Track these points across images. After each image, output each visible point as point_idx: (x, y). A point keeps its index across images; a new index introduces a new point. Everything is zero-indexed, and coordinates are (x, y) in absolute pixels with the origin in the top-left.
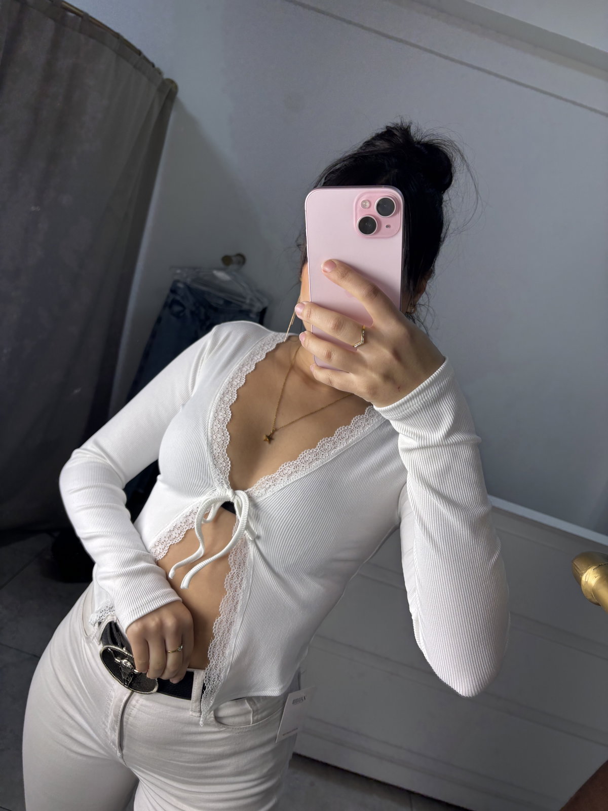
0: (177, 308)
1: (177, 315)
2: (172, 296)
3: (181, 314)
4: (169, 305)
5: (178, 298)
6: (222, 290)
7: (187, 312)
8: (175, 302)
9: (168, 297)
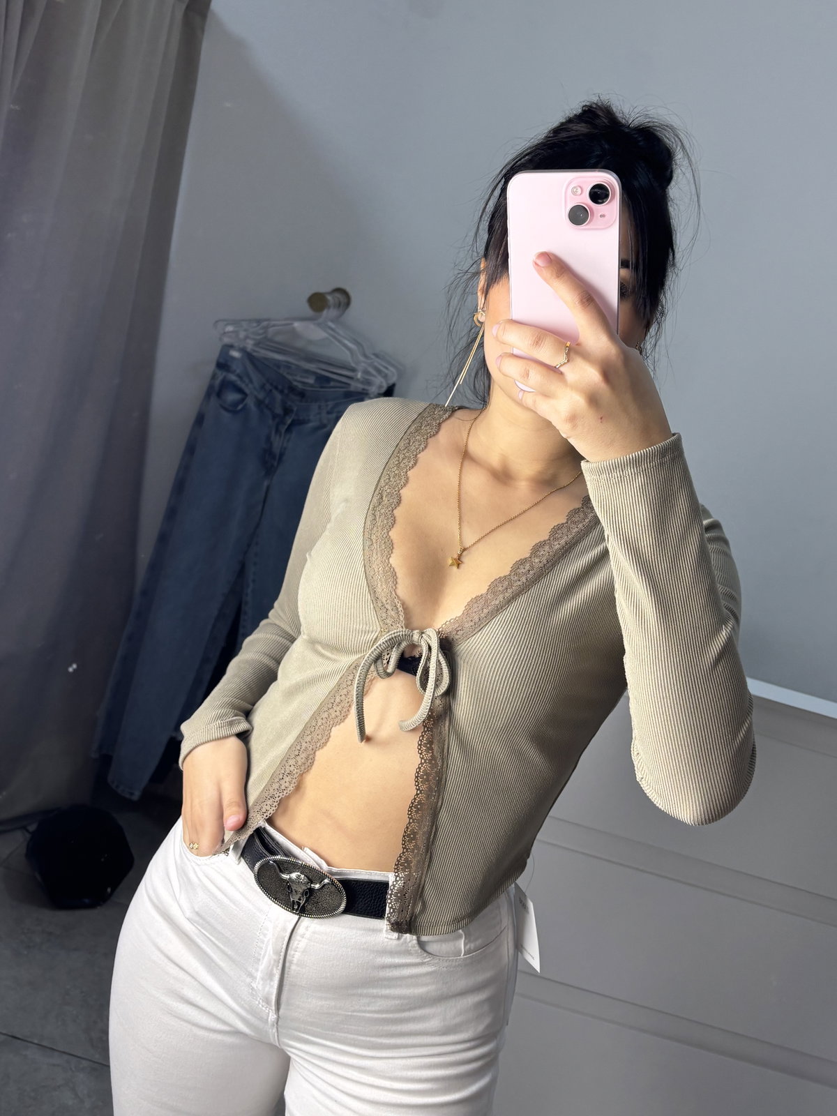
0: (232, 397)
1: (233, 409)
2: (221, 375)
3: (240, 407)
4: (216, 391)
5: (233, 377)
6: (311, 358)
7: (250, 402)
8: (226, 385)
9: (214, 377)
